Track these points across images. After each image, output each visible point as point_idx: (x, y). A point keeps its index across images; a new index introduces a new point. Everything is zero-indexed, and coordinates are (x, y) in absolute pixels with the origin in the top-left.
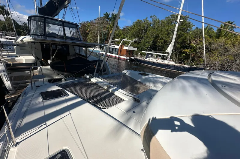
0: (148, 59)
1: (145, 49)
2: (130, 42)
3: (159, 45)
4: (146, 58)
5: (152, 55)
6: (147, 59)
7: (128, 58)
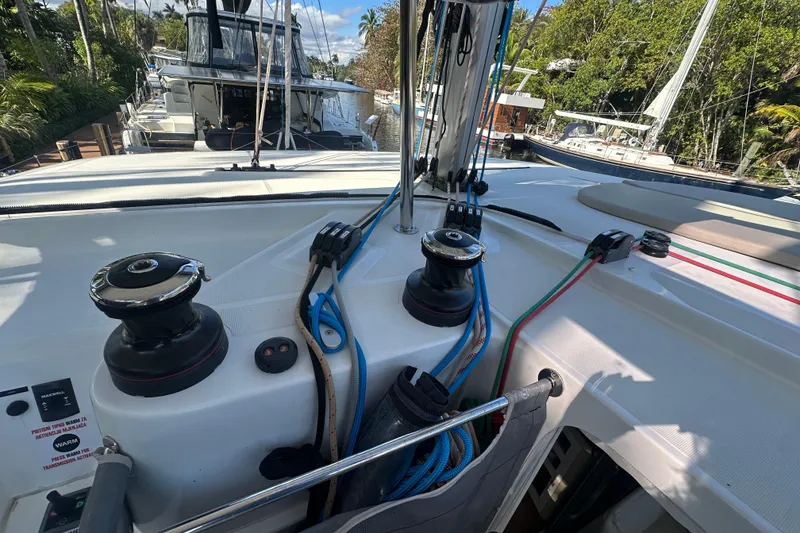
0: (567, 140)
1: (588, 101)
2: (524, 76)
3: (633, 85)
4: (563, 139)
5: (590, 128)
6: (563, 145)
7: (502, 135)
